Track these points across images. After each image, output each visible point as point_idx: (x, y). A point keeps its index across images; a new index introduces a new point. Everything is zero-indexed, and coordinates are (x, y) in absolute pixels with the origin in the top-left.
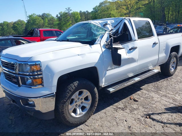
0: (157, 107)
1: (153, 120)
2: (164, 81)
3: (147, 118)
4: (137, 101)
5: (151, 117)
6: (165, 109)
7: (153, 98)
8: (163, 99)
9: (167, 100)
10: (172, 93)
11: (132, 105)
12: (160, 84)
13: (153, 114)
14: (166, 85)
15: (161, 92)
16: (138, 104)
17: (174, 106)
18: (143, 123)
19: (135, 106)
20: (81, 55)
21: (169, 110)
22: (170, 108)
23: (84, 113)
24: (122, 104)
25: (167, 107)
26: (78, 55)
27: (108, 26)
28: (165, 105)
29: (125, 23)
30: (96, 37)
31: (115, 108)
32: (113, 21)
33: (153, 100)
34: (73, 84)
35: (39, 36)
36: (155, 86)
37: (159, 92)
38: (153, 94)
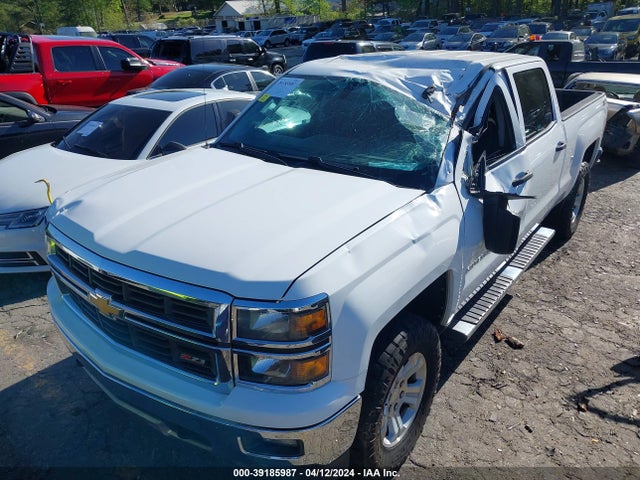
0: (589, 366)
1: (602, 414)
2: (559, 259)
3: (580, 409)
4: (520, 347)
5: (589, 404)
6: (614, 369)
7: (559, 329)
8: (590, 330)
9: (605, 334)
10: (604, 307)
11: (513, 365)
12: (552, 270)
13: (590, 392)
14: (568, 274)
15: (572, 305)
16: (527, 359)
17: (632, 356)
18: (580, 428)
19: (525, 369)
20: (419, 239)
21: (625, 373)
22: (625, 363)
23: (406, 426)
24: (483, 365)
25: (615, 363)
26: (414, 242)
27: (438, 96)
28: (607, 356)
29: (497, 90)
30: (434, 156)
31: (470, 382)
32: (449, 76)
33: (565, 340)
34: (397, 346)
35: (37, 70)
36: (544, 283)
37: (565, 303)
38: (552, 315)
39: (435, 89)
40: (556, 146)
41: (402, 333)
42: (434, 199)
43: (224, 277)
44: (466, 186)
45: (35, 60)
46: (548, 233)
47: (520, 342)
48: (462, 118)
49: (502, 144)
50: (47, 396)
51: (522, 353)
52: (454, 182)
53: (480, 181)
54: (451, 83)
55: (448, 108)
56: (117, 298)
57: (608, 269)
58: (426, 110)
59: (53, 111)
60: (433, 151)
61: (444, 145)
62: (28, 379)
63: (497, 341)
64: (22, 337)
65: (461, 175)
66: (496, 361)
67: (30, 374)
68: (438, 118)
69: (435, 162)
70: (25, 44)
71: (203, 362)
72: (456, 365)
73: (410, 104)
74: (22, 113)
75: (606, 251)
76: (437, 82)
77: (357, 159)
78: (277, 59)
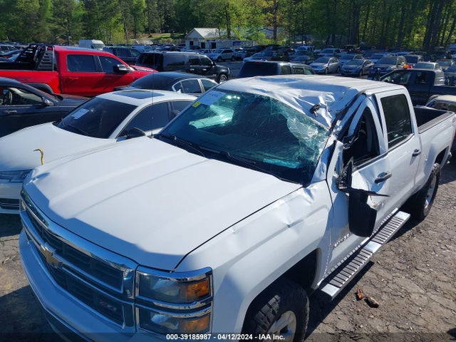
0: (430, 327)
2: (413, 236)
4: (376, 306)
6: (450, 332)
7: (408, 294)
8: (433, 297)
9: (445, 302)
10: (445, 278)
11: (370, 322)
12: (407, 245)
14: (420, 248)
15: (420, 275)
16: (381, 317)
19: (378, 325)
20: (293, 224)
24: (345, 318)
25: (452, 328)
26: (289, 226)
27: (322, 112)
28: (445, 320)
29: (367, 110)
30: (312, 159)
31: (333, 331)
32: (332, 97)
33: (413, 304)
34: (271, 307)
35: (55, 69)
36: (399, 254)
37: (415, 272)
38: (403, 281)
39: (320, 107)
40: (413, 152)
41: (276, 296)
42: (309, 192)
43: (132, 247)
44: (336, 183)
45: (54, 62)
46: (404, 216)
47: (376, 302)
48: (338, 129)
49: (369, 150)
50: (15, 312)
51: (377, 312)
52: (326, 180)
53: (348, 180)
54: (333, 103)
55: (329, 121)
56: (59, 252)
57: (451, 247)
58: (312, 122)
59: (61, 98)
60: (312, 154)
61: (321, 150)
62: (5, 296)
63: (358, 299)
64: (8, 262)
65: (332, 174)
66: (356, 316)
67: (7, 293)
68: (320, 129)
69: (313, 163)
70: (49, 52)
71: (115, 309)
72: (324, 317)
73: (299, 117)
74: (39, 99)
75: (451, 232)
76: (322, 101)
77: (256, 156)
78: (223, 71)
